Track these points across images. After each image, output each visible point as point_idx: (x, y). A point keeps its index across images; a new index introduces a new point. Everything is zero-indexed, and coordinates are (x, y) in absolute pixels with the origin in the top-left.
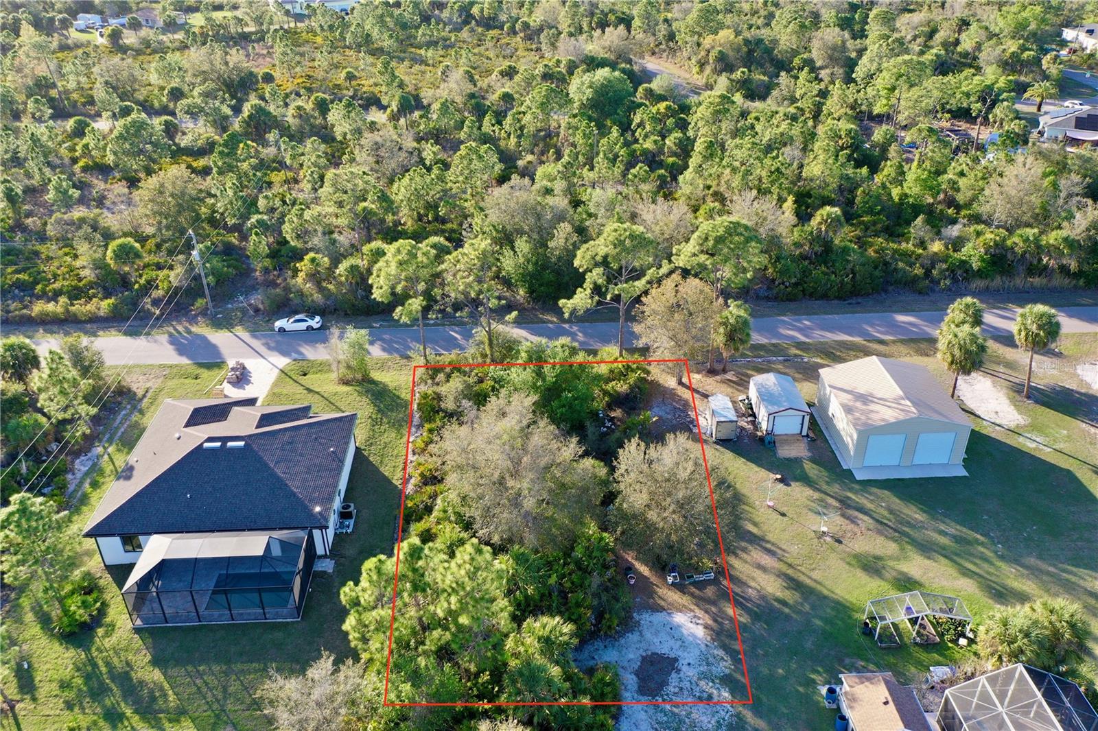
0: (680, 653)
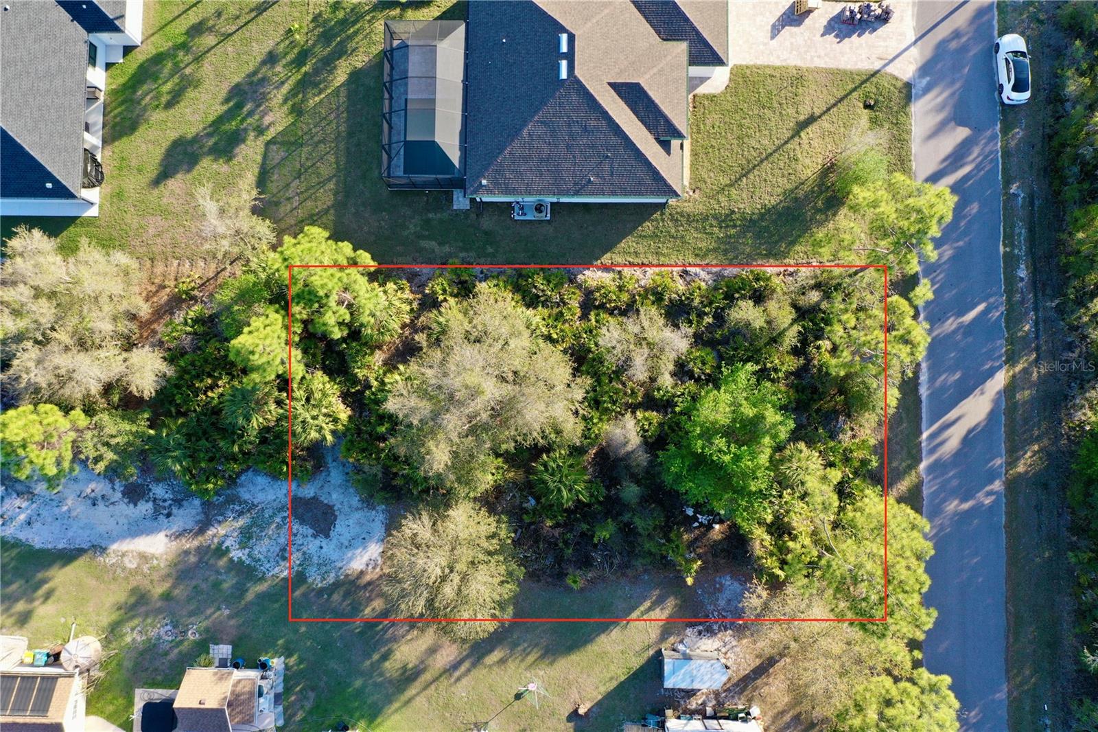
0: (334, 541)
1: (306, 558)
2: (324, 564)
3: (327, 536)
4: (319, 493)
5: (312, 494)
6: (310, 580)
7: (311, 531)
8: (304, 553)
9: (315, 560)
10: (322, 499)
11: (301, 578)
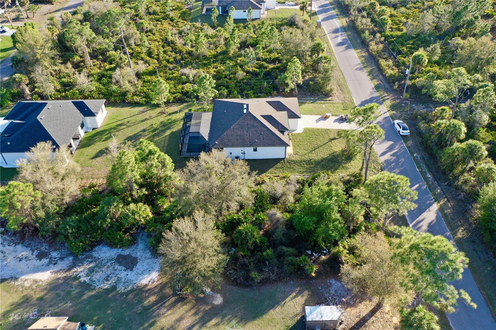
0: (135, 272)
1: (119, 280)
2: (127, 282)
3: (131, 270)
4: (131, 253)
5: (128, 253)
6: (118, 289)
7: (124, 268)
8: (118, 277)
9: (123, 280)
10: (132, 255)
11: (114, 288)
